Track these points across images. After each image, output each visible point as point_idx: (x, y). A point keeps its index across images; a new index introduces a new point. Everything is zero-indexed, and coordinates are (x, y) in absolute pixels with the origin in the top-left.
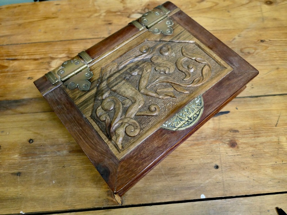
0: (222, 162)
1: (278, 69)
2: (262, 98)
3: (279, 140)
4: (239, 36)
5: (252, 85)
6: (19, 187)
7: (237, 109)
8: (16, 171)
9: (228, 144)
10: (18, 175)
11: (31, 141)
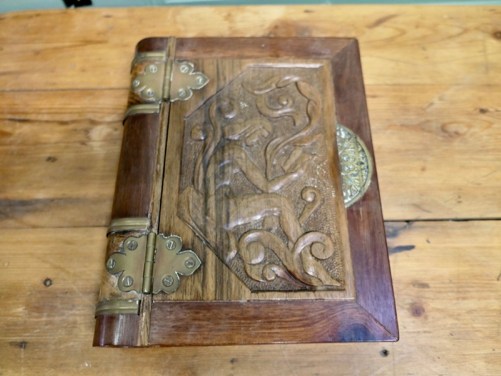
2: (475, 223)
4: (441, 99)
5: (459, 197)
6: (23, 369)
7: (428, 242)
8: (18, 339)
9: (408, 309)
10: (21, 346)
11: (47, 282)
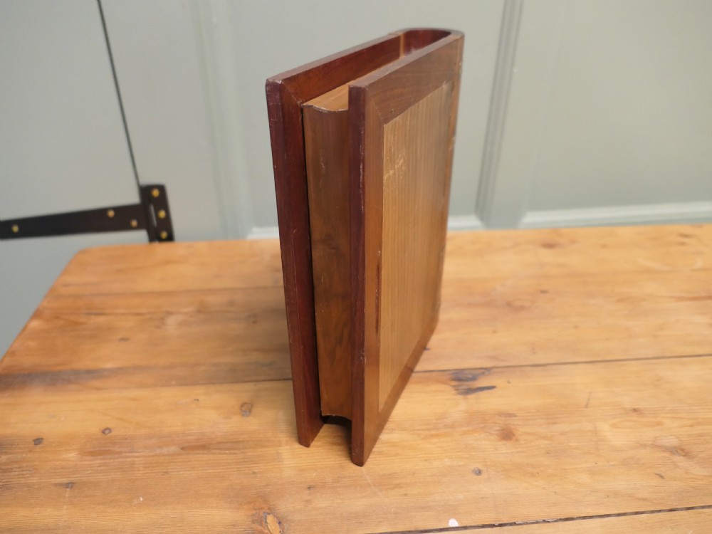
0: (488, 463)
3: (595, 427)
7: (509, 382)
8: (65, 480)
10: (67, 487)
11: (106, 431)
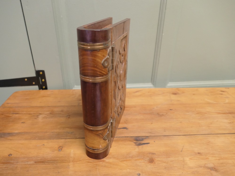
0: (143, 171)
1: (181, 122)
2: (171, 136)
3: (184, 159)
4: (157, 107)
5: (165, 130)
7: (155, 142)
9: (148, 161)
11: (10, 155)
